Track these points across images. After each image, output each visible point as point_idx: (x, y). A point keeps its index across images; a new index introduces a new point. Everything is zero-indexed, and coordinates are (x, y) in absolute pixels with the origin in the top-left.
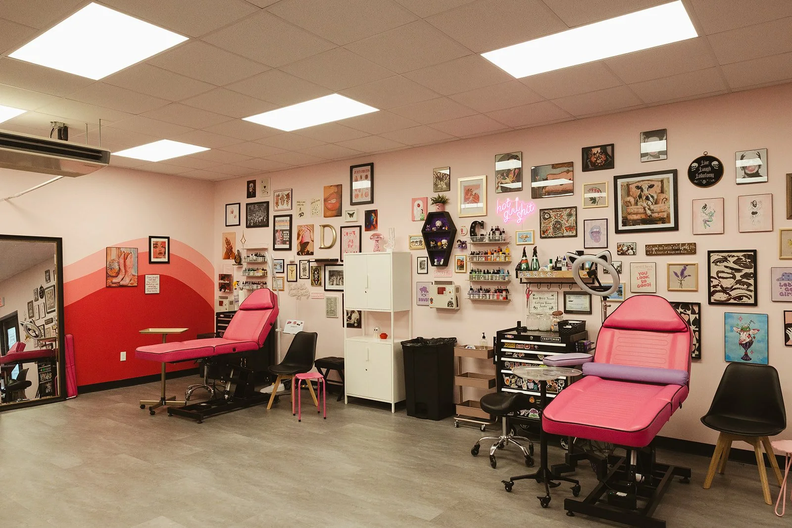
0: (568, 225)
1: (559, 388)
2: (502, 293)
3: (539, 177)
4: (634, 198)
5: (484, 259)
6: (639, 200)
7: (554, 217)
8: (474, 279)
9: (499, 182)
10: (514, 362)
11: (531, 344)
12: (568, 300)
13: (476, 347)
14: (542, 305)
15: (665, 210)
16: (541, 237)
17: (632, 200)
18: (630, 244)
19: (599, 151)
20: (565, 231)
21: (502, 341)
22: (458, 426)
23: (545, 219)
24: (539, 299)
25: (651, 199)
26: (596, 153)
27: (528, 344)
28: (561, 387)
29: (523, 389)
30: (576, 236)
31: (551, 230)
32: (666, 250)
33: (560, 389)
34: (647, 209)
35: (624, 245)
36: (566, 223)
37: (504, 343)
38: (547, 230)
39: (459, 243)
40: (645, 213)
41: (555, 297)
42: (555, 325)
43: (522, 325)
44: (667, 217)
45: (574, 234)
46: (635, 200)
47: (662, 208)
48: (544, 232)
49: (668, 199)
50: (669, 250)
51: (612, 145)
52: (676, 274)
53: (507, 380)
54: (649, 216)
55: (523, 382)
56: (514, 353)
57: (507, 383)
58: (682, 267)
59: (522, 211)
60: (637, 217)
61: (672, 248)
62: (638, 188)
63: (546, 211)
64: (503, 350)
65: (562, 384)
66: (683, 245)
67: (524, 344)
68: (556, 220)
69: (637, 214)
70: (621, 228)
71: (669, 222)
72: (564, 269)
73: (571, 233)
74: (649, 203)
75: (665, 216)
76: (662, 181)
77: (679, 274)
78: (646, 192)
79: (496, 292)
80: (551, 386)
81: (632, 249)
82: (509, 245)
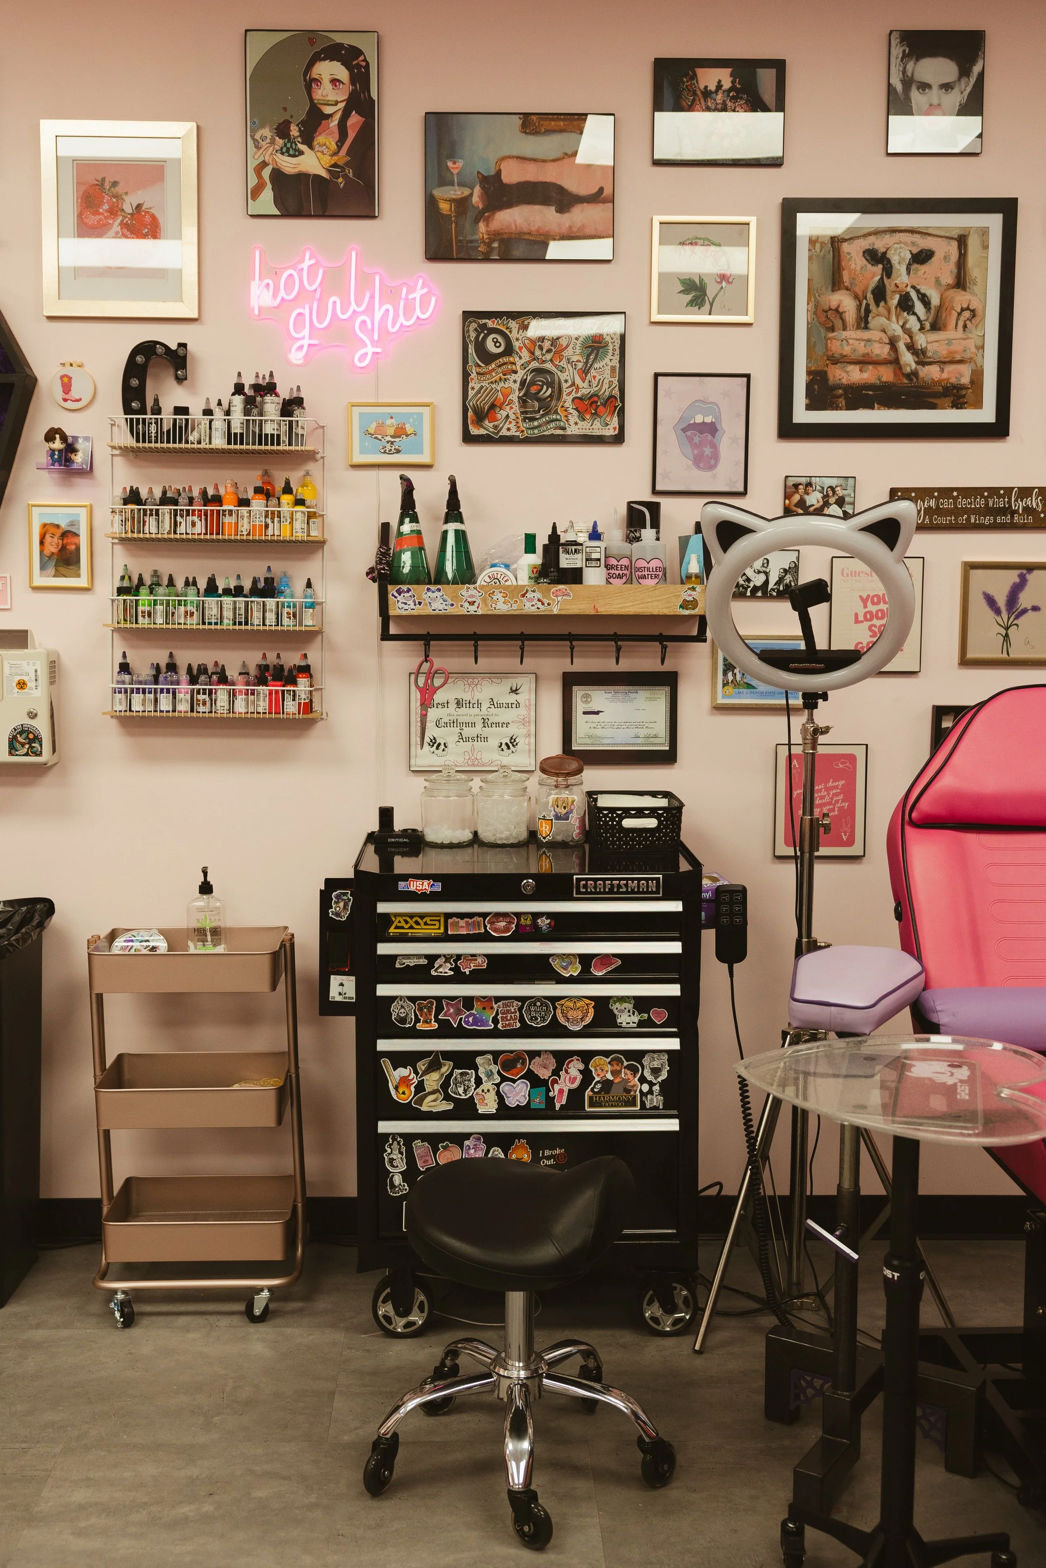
0: (585, 390)
1: (645, 1088)
2: (295, 683)
3: (460, 163)
4: (856, 297)
5: (199, 528)
6: (873, 306)
7: (525, 354)
8: (143, 622)
9: (264, 164)
10: (439, 999)
11: (518, 915)
12: (579, 706)
13: (173, 938)
14: (468, 732)
15: (967, 355)
16: (468, 438)
17: (847, 304)
18: (833, 482)
19: (727, 84)
20: (574, 417)
21: (383, 908)
22: (129, 1321)
23: (487, 357)
24: (453, 705)
25: (919, 308)
26: (712, 87)
27: (505, 915)
28: (651, 1084)
29: (481, 1110)
30: (619, 439)
31: (513, 410)
32: (965, 511)
33: (651, 1092)
34: (901, 346)
35: (809, 484)
36: (578, 381)
37: (387, 918)
38: (493, 406)
39: (58, 445)
40: (895, 361)
41: (525, 696)
42: (558, 817)
43: (399, 825)
44: (972, 382)
45: (610, 431)
46: (859, 308)
47: (957, 346)
48: (481, 416)
49: (979, 312)
50: (975, 511)
51: (779, 66)
52: (991, 601)
53: (404, 1080)
54: (908, 376)
55: (479, 1082)
56: (437, 957)
57: (402, 1096)
58: (1013, 577)
59: (378, 315)
60: (865, 376)
61: (987, 504)
62: (875, 257)
63: (490, 323)
64: (383, 949)
65: (656, 1071)
66: (1025, 492)
67: (484, 915)
68: (534, 365)
69: (864, 362)
70: (801, 415)
71: (978, 404)
72: (594, 576)
73: (597, 424)
74: (913, 323)
75: (965, 380)
76: (962, 241)
77: (1001, 602)
78: (901, 277)
79: (261, 680)
80: (607, 1085)
81: (840, 502)
82: (311, 467)
